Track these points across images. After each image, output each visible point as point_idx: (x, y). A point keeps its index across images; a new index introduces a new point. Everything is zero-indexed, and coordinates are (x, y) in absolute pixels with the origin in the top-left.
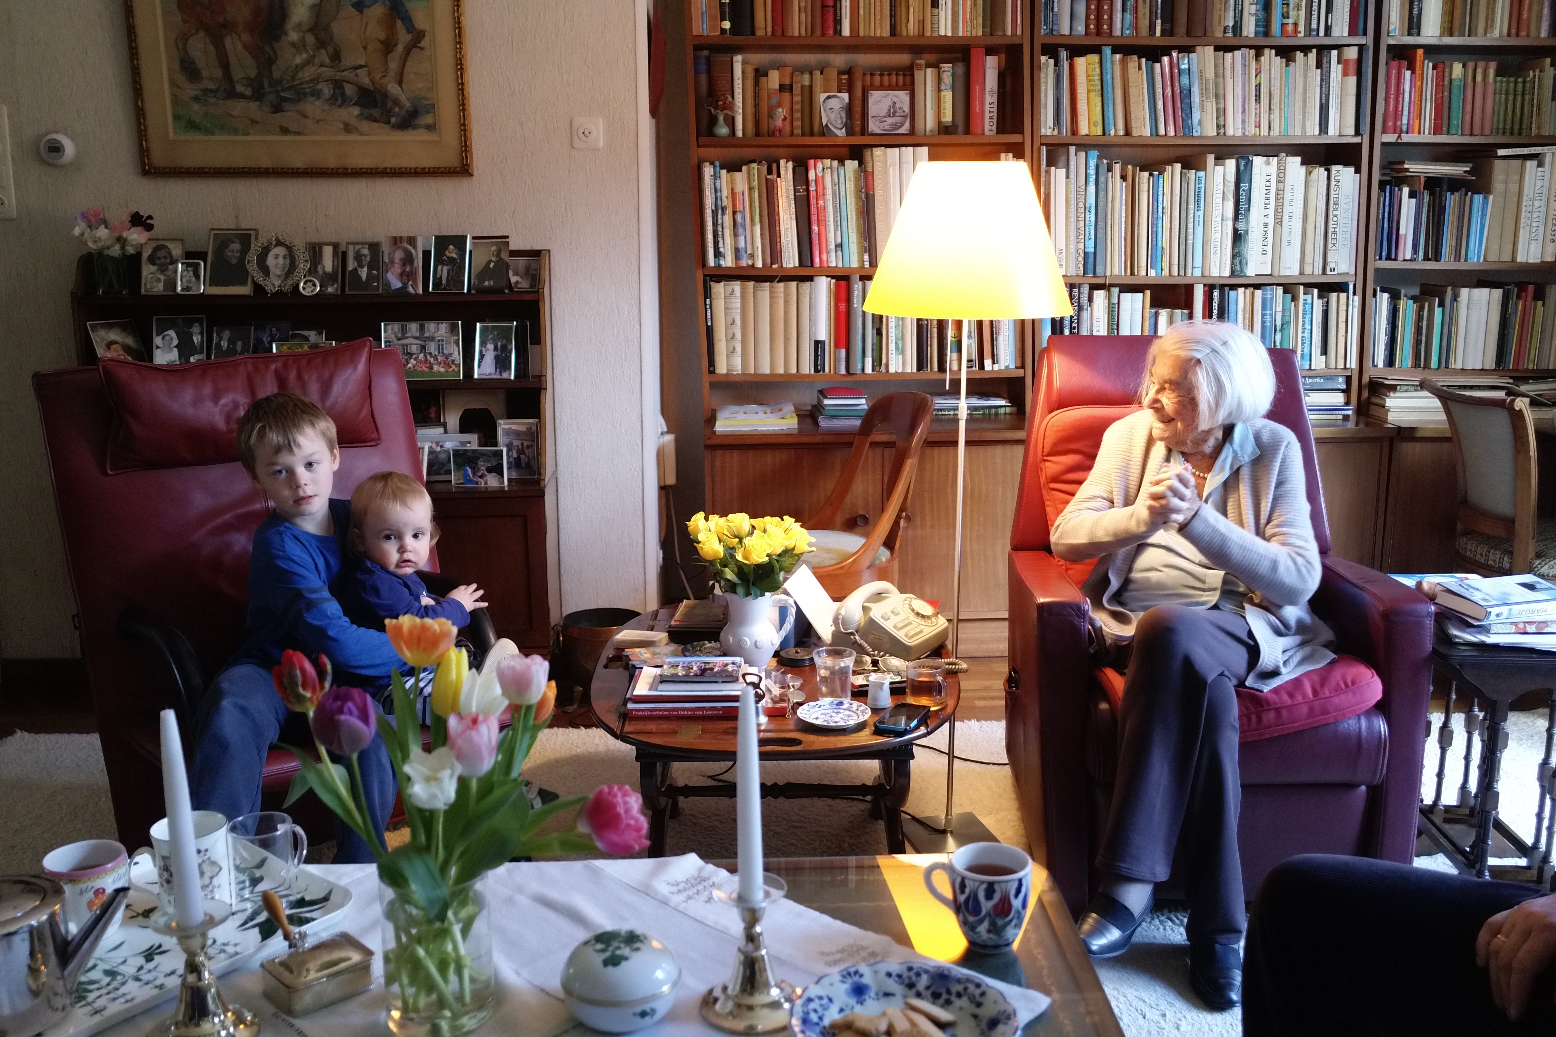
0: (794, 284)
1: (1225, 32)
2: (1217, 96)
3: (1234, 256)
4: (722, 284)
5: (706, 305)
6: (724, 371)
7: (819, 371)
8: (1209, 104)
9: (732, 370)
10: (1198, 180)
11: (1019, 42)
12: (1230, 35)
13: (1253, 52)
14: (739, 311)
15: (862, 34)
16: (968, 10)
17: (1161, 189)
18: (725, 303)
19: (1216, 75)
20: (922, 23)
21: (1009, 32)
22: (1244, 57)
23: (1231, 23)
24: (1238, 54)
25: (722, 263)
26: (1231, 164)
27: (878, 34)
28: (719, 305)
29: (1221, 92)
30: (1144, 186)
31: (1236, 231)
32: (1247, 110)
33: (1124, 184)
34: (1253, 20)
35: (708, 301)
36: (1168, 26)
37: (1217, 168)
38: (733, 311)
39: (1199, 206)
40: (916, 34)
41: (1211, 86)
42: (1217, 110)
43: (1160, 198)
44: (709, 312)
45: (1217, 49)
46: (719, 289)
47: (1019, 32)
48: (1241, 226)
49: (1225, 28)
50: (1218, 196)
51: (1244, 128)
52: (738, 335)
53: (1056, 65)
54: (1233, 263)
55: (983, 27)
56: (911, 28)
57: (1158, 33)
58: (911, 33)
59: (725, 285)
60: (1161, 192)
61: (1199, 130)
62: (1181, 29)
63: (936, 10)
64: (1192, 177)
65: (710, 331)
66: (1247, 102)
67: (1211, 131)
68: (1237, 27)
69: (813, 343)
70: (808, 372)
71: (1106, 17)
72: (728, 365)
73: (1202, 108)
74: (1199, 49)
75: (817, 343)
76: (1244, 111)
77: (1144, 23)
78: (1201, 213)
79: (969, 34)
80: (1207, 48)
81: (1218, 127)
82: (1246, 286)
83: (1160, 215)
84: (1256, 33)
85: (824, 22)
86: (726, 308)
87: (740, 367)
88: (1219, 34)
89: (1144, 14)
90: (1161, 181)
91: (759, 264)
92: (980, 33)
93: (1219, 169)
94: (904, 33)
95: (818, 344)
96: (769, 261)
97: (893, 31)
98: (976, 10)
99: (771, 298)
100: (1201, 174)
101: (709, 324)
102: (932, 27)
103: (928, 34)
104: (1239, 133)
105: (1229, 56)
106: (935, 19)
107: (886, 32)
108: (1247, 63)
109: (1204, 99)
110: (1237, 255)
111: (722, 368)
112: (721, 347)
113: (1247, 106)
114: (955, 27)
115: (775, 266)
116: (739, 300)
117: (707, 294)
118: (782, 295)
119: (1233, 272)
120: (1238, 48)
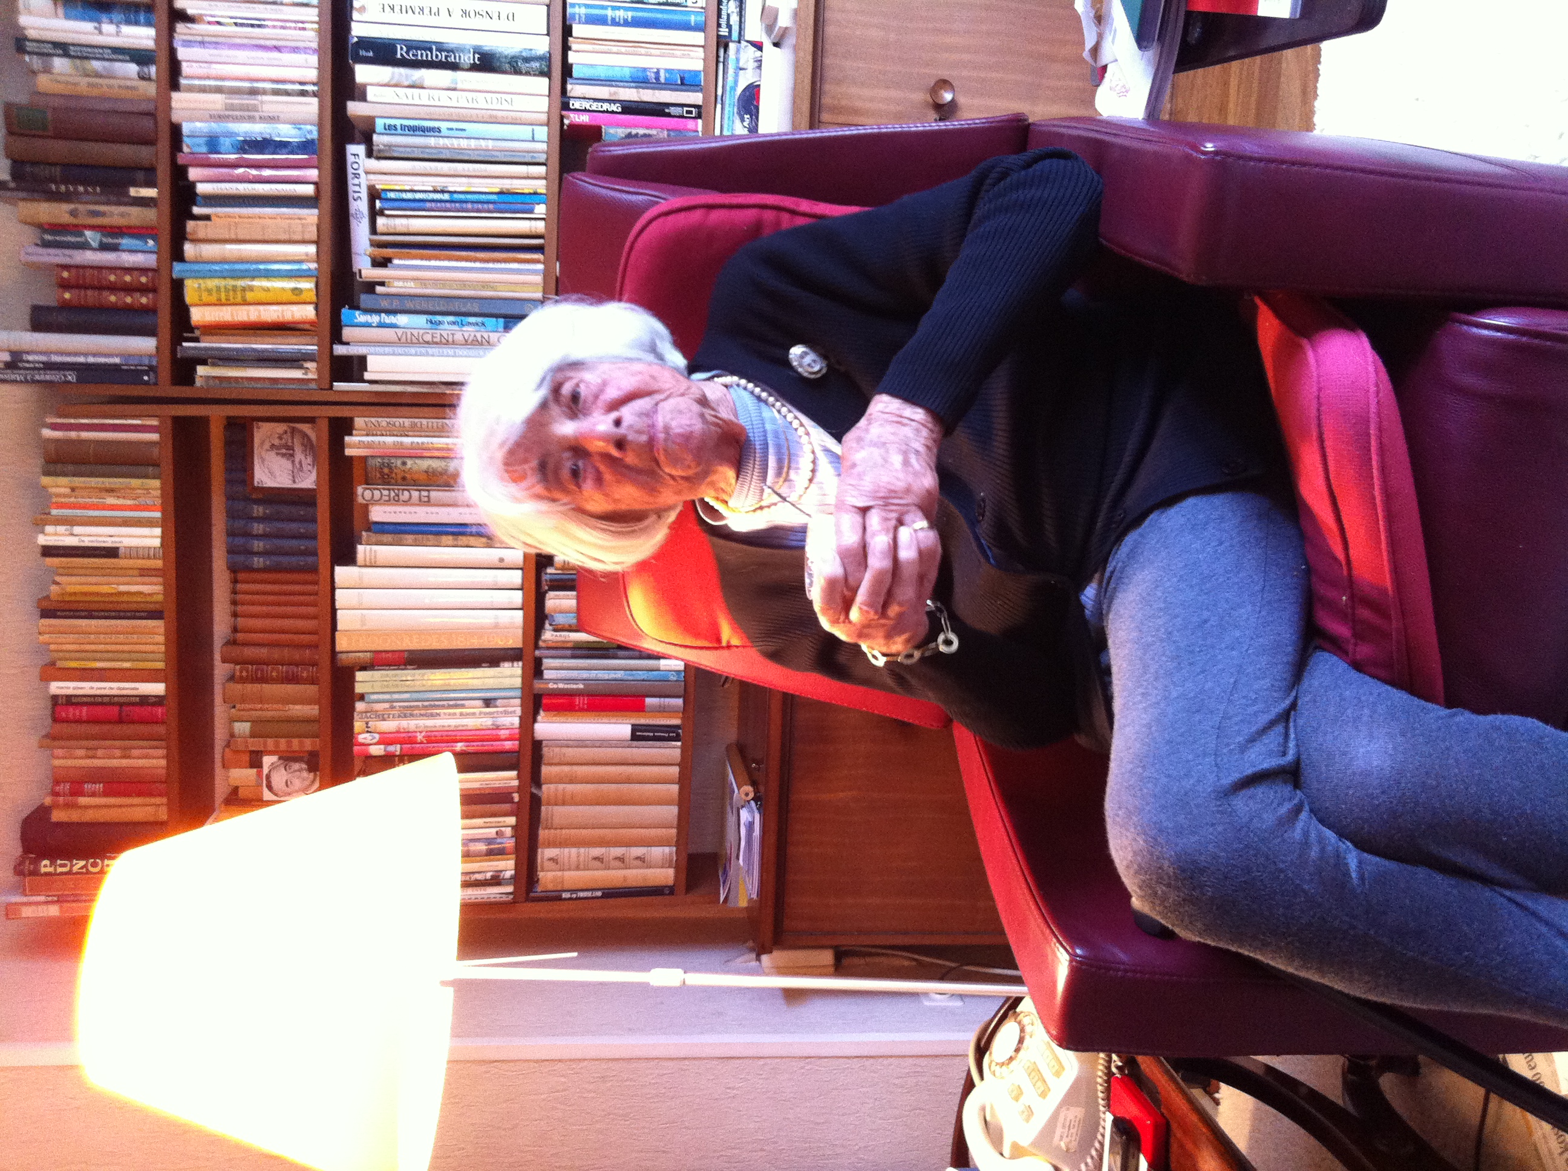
0: (545, 770)
1: (149, 79)
2: (254, 92)
3: (517, 72)
4: (541, 875)
5: (570, 899)
6: (671, 872)
7: (678, 735)
8: (266, 108)
9: (671, 861)
10: (390, 129)
11: (169, 422)
12: (153, 70)
13: (180, 27)
14: (582, 850)
15: (161, 665)
16: (121, 502)
17: (404, 196)
18: (569, 869)
19: (219, 90)
20: (144, 572)
21: (154, 437)
22: (188, 44)
23: (132, 68)
24: (182, 53)
25: (508, 874)
26: (363, 73)
27: (161, 639)
28: (572, 877)
29: (247, 84)
30: (401, 224)
31: (474, 68)
32: (275, 43)
33: (396, 262)
34: (127, 30)
35: (565, 895)
36: (140, 175)
37: (369, 97)
38: (581, 859)
39: (432, 129)
40: (160, 579)
41: (236, 101)
42: (276, 92)
43: (418, 196)
44: (581, 894)
45: (175, 86)
46: (547, 878)
47: (154, 422)
48: (467, 59)
49: (142, 77)
50: (416, 97)
51: (305, 50)
52: (618, 851)
53: (204, 362)
54: (528, 73)
55: (146, 477)
56: (152, 589)
57: (150, 192)
58: (158, 588)
59: (543, 870)
60: (409, 196)
61: (309, 127)
62: (144, 153)
63: (121, 552)
64: (386, 139)
65: (611, 893)
66: (262, 42)
67: (310, 107)
68: (140, 57)
69: (635, 743)
70: (679, 751)
71: (128, 278)
72: (662, 867)
73: (272, 119)
74: (175, 117)
75: (634, 737)
76: (277, 49)
77: (135, 215)
78: (444, 126)
79: (158, 502)
80: (174, 104)
81: (303, 93)
82: (566, 48)
83: (446, 197)
84: (148, 24)
85: (142, 721)
86: (578, 868)
87: (667, 850)
88: (150, 89)
89: (122, 215)
90: (392, 195)
91: (512, 820)
92: (156, 483)
93: (371, 93)
94: (160, 598)
95: (638, 735)
96: (507, 807)
97: (154, 614)
98: (119, 489)
99: (564, 803)
100: (380, 124)
101: (599, 894)
102: (149, 558)
103: (159, 563)
104: (314, 59)
105: (186, 68)
106: (134, 553)
107: (158, 625)
108: (199, 39)
109: (257, 114)
110: (514, 66)
111: (666, 875)
112: (635, 876)
113: (268, 43)
114: (149, 523)
115: (516, 797)
116: (566, 850)
117: (554, 897)
118: (561, 786)
119: (542, 74)
120: (172, 52)
